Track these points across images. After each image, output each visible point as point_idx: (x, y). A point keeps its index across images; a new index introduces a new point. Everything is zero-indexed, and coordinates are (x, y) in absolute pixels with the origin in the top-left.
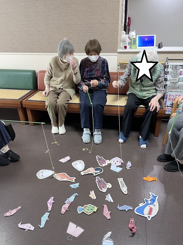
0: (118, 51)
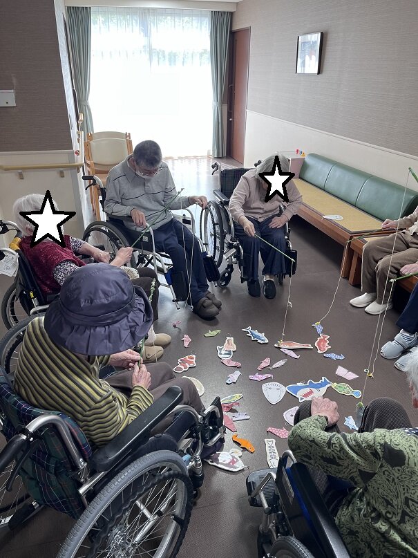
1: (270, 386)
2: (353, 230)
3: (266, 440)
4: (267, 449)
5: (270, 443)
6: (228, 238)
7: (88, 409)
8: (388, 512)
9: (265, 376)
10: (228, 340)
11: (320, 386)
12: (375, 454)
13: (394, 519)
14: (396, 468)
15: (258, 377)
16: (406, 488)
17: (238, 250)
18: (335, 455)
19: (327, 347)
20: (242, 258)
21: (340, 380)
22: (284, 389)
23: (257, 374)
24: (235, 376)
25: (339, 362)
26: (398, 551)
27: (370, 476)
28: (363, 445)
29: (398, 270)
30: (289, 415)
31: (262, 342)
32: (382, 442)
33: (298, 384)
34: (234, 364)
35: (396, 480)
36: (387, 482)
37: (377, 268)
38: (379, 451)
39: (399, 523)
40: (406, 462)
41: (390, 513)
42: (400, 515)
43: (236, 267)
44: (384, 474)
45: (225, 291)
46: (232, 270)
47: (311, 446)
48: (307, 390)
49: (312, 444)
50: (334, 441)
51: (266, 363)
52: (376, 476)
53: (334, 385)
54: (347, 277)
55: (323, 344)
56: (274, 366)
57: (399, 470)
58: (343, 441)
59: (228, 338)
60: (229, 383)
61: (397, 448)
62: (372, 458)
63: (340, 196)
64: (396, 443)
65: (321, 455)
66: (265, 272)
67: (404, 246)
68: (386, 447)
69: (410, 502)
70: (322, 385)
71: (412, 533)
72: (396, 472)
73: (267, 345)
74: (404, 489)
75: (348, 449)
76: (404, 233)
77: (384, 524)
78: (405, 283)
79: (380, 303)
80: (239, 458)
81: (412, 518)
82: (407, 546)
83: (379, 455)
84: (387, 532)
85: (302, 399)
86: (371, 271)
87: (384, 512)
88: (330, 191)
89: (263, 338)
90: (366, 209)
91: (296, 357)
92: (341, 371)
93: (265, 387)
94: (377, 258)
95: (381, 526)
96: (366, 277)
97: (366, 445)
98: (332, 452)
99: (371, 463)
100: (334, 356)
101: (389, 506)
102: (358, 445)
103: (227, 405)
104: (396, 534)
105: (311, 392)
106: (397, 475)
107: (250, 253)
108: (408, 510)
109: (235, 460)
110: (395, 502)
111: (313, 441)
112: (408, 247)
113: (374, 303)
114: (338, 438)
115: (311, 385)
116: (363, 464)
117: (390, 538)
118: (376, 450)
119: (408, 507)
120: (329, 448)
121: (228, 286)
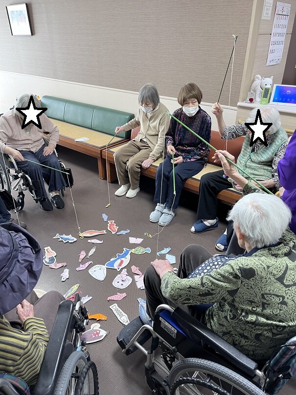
0: (239, 104)
1: (94, 270)
2: (100, 146)
3: (110, 307)
4: (115, 312)
5: (115, 307)
6: (13, 172)
7: (19, 358)
8: (253, 307)
9: (87, 264)
10: (47, 250)
11: (125, 255)
12: (236, 276)
13: (258, 310)
14: (251, 279)
15: (82, 267)
16: (260, 288)
17: (26, 179)
18: (209, 289)
19: (116, 228)
20: (31, 184)
21: (135, 246)
22: (104, 267)
23: (81, 266)
24: (66, 274)
25: (128, 235)
26: (265, 328)
27: (236, 291)
28: (226, 275)
29: (141, 166)
30: (116, 283)
31: (73, 241)
32: (238, 268)
33: (112, 260)
34: (60, 265)
35: (253, 286)
36: (248, 290)
37: (128, 167)
38: (238, 274)
39: (262, 311)
40: (256, 273)
41: (255, 307)
42: (261, 306)
43: (27, 193)
44: (244, 286)
45: (22, 214)
46: (24, 196)
47: (190, 291)
48: (119, 261)
49: (190, 289)
50: (204, 281)
51: (83, 255)
52: (240, 289)
53: (133, 251)
54: (105, 178)
55: (113, 228)
56: (89, 255)
57: (253, 280)
58: (212, 279)
59: (46, 248)
60: (64, 280)
61: (248, 267)
62: (234, 280)
63: (78, 124)
64: (246, 265)
65: (198, 294)
66: (51, 190)
67: (138, 150)
68: (241, 270)
69: (265, 295)
70: (126, 254)
71: (272, 313)
72: (251, 282)
73: (77, 242)
74: (259, 290)
75: (217, 282)
76: (134, 141)
77: (252, 316)
78: (146, 172)
79: (133, 189)
80: (100, 329)
81: (269, 304)
82: (271, 322)
83: (239, 276)
84: (257, 319)
85: (118, 268)
86: (123, 170)
87: (250, 308)
88: (69, 121)
89: (71, 238)
90: (100, 130)
91: (101, 242)
92: (132, 240)
93: (91, 271)
94: (125, 161)
95: (252, 318)
96: (121, 175)
97: (228, 274)
98: (207, 289)
99: (234, 283)
100: (123, 232)
101: (253, 303)
102: (223, 276)
103: (72, 297)
104: (262, 319)
105: (122, 262)
106: (253, 283)
107: (37, 179)
108: (265, 301)
109: (98, 332)
110: (256, 300)
111: (190, 287)
112: (140, 149)
113: (130, 190)
114: (207, 278)
115: (120, 257)
116: (230, 286)
117: (260, 322)
118: (236, 274)
119: (265, 299)
120: (203, 287)
121: (23, 209)
